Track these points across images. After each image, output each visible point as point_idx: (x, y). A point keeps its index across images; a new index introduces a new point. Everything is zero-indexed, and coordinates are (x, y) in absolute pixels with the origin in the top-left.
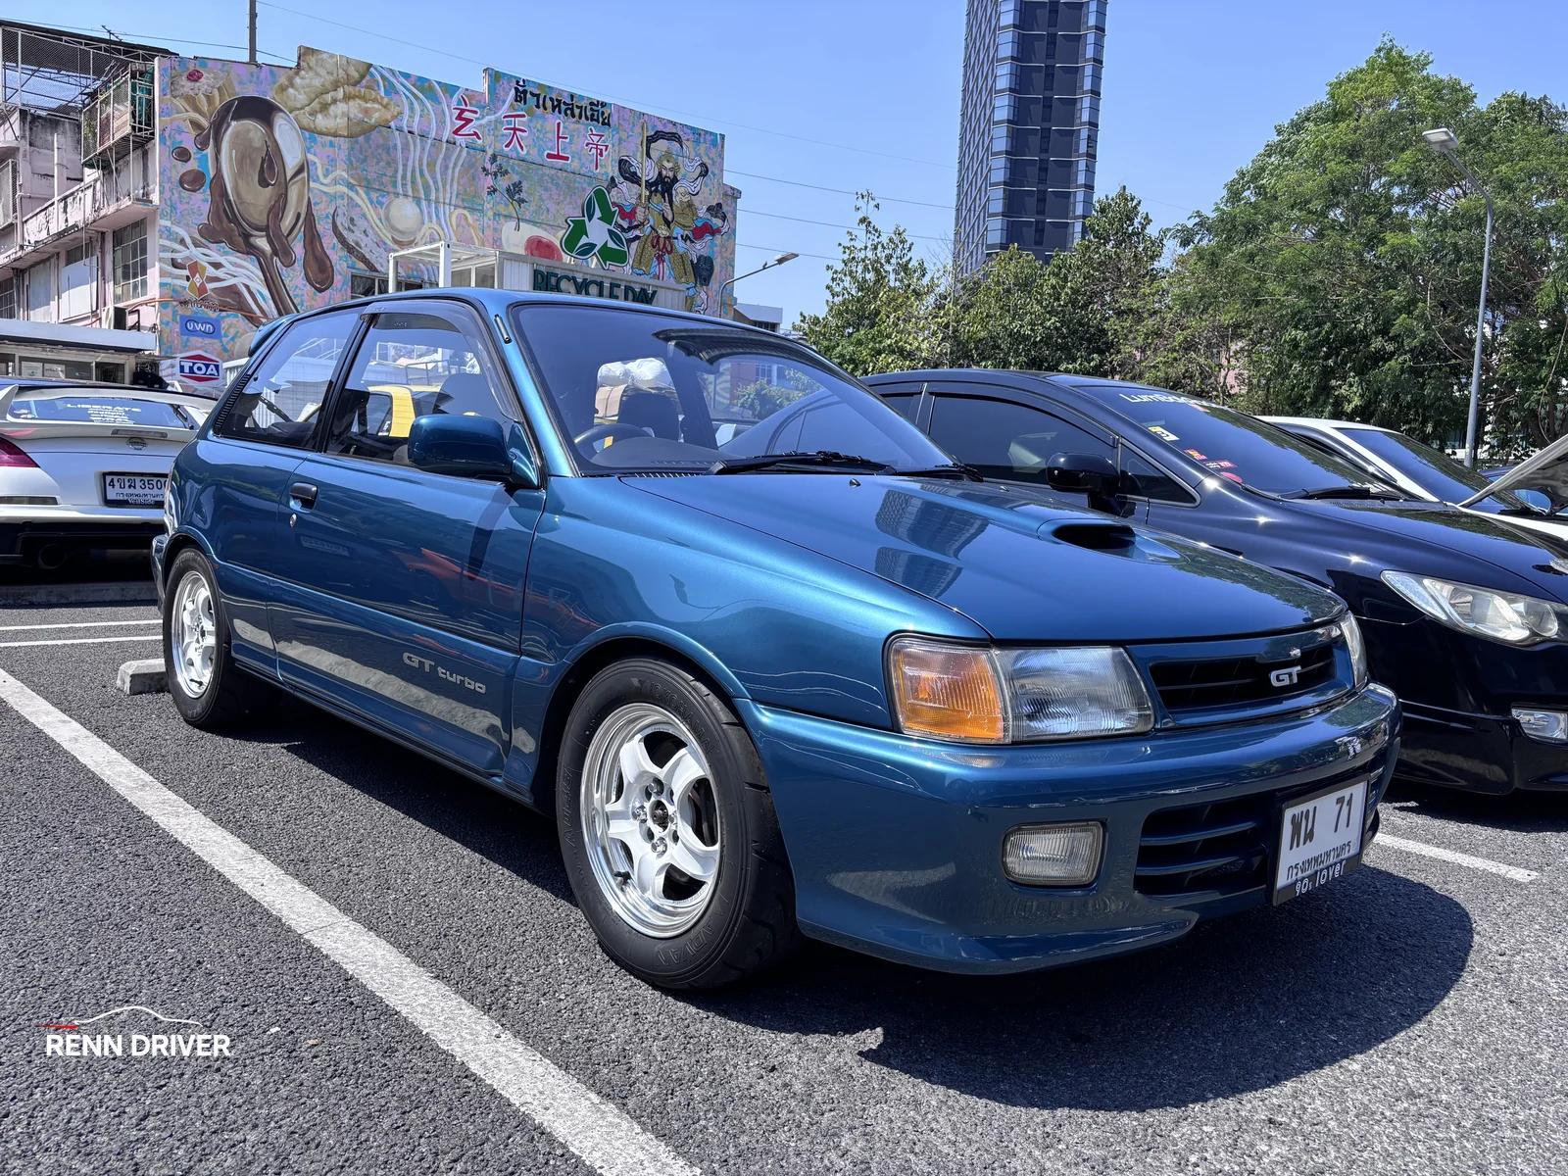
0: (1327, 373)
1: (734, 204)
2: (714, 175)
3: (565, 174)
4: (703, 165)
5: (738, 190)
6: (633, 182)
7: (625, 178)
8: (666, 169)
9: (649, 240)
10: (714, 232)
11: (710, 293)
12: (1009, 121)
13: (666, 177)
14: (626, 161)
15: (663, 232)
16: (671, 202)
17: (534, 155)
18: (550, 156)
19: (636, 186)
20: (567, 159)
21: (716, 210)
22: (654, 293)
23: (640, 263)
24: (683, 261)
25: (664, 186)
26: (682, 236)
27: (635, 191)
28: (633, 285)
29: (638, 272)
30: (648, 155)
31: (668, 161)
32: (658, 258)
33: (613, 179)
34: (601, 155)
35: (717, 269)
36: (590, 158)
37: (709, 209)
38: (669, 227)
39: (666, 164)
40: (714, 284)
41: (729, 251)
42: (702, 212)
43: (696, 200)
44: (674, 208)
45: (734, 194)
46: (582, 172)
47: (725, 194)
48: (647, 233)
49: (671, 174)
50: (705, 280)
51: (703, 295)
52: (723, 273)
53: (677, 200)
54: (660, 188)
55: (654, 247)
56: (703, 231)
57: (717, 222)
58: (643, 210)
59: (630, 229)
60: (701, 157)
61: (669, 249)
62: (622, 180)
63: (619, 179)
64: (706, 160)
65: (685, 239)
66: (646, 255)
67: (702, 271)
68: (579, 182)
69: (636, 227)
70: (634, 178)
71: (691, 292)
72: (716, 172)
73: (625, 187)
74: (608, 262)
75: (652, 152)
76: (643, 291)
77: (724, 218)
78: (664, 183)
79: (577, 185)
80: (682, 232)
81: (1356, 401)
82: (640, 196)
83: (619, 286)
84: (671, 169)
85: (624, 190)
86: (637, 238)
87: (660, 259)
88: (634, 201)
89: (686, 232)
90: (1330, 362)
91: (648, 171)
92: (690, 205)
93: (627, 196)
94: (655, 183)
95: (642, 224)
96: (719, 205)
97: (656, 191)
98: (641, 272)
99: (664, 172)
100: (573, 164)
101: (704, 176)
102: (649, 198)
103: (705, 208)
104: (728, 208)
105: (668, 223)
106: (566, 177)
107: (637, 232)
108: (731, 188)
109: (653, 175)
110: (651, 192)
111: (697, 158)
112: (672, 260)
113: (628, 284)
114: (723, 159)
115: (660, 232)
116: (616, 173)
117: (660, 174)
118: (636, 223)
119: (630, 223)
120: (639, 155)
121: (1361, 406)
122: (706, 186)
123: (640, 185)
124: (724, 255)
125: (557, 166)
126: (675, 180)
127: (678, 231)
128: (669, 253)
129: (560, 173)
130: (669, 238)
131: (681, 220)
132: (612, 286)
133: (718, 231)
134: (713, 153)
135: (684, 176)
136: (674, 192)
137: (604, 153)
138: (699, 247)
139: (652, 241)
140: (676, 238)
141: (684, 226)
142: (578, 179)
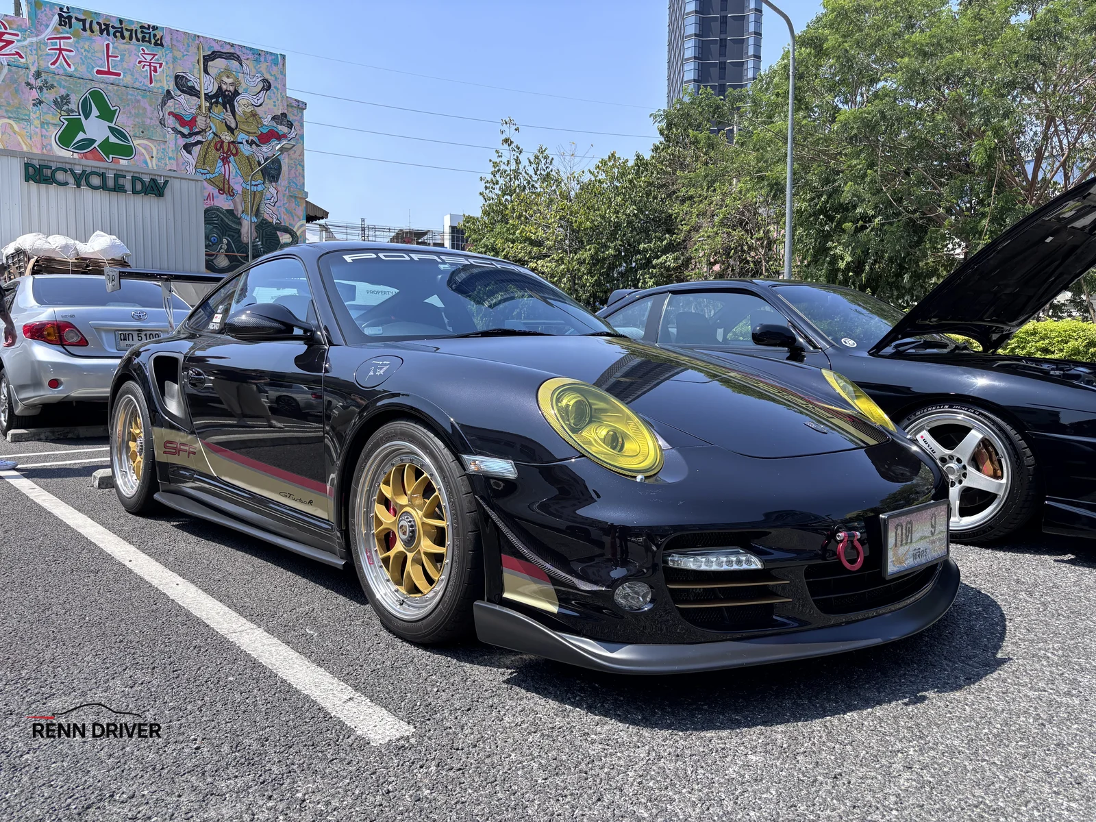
0: (827, 236)
1: (300, 114)
2: (277, 89)
3: (116, 88)
4: (264, 80)
5: (303, 103)
6: (191, 95)
7: (183, 91)
8: (226, 83)
9: (212, 144)
10: (279, 137)
11: (279, 188)
12: (695, 80)
13: (226, 90)
14: (183, 77)
15: (227, 137)
16: (233, 112)
17: (83, 71)
18: (99, 72)
19: (194, 98)
20: (119, 74)
21: (281, 118)
22: (166, 182)
23: (204, 164)
24: (249, 162)
25: (225, 98)
26: (247, 141)
27: (194, 102)
28: (141, 176)
29: (202, 171)
30: (206, 71)
31: (228, 77)
32: (223, 160)
33: (168, 92)
34: (155, 71)
35: (285, 168)
36: (143, 74)
37: (274, 118)
38: (233, 133)
39: (226, 80)
40: (283, 181)
41: (298, 153)
42: (267, 120)
43: (259, 111)
44: (237, 117)
45: (301, 106)
46: (136, 86)
47: (289, 106)
48: (209, 139)
49: (232, 89)
50: (273, 177)
51: (273, 190)
52: (293, 172)
53: (239, 110)
54: (220, 100)
55: (217, 150)
56: (267, 137)
57: (283, 129)
58: (204, 119)
59: (190, 135)
60: (262, 74)
61: (234, 152)
62: (180, 93)
63: (175, 92)
64: (268, 77)
65: (251, 143)
66: (210, 157)
67: (271, 171)
68: (132, 95)
69: (198, 133)
70: (193, 92)
71: (260, 188)
72: (279, 87)
73: (183, 98)
74: (111, 156)
75: (210, 70)
76: (153, 181)
77: (290, 125)
78: (224, 96)
79: (129, 97)
80: (247, 137)
81: (848, 259)
82: (200, 107)
83: (124, 177)
84: (231, 84)
85: (183, 101)
86: (199, 142)
87: (225, 160)
88: (193, 111)
89: (251, 138)
90: (827, 228)
91: (208, 85)
92: (254, 115)
93: (186, 106)
94: (216, 96)
95: (204, 131)
96: (284, 115)
97: (217, 102)
98: (206, 171)
99: (224, 87)
100: (125, 79)
101: (267, 90)
102: (210, 109)
103: (270, 117)
104: (295, 118)
105: (231, 130)
106: (117, 90)
107: (199, 138)
108: (296, 100)
109: (213, 89)
110: (211, 104)
111: (259, 75)
112: (238, 161)
113: (135, 175)
114: (285, 76)
115: (223, 137)
116: (171, 86)
117: (220, 88)
118: (197, 130)
119: (191, 129)
120: (196, 71)
121: (852, 262)
122: (270, 98)
123: (199, 98)
124: (293, 156)
125: (108, 81)
126: (236, 93)
127: (242, 137)
128: (234, 155)
129: (110, 87)
130: (233, 142)
131: (245, 128)
132: (117, 177)
133: (284, 136)
134: (275, 70)
135: (246, 91)
136: (236, 104)
137: (159, 70)
138: (266, 151)
139: (216, 145)
140: (242, 143)
141: (249, 133)
142: (130, 91)
